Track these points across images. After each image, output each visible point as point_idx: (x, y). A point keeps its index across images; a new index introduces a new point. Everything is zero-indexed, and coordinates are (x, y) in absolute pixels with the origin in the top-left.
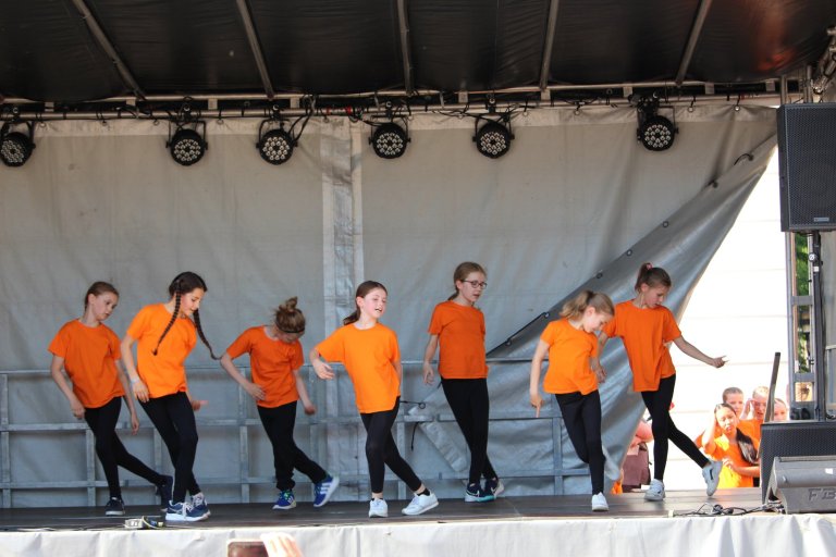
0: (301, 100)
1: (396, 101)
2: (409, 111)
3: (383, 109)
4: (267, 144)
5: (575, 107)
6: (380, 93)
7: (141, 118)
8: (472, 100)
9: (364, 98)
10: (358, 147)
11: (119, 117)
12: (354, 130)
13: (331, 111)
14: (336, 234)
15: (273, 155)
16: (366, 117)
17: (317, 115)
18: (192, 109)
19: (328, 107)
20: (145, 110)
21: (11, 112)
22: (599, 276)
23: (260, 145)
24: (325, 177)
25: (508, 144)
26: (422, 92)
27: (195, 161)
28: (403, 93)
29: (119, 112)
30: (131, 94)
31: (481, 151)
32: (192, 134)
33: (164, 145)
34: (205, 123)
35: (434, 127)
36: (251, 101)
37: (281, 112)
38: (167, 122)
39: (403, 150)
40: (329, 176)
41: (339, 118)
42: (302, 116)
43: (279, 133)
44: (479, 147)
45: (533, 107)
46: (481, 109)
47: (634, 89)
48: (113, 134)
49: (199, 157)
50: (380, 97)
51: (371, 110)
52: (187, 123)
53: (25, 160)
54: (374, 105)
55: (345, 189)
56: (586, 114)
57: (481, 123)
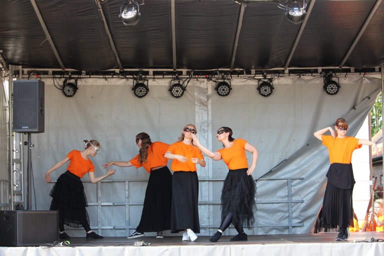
0: (187, 72)
1: (226, 73)
2: (231, 77)
3: (221, 76)
4: (173, 90)
5: (298, 77)
6: (219, 69)
7: (121, 78)
8: (257, 73)
9: (213, 71)
10: (210, 91)
11: (112, 78)
12: (208, 84)
13: (199, 76)
14: (201, 126)
15: (176, 94)
16: (214, 79)
17: (194, 78)
18: (143, 75)
19: (198, 75)
20: (123, 74)
21: (68, 74)
22: (308, 145)
23: (170, 90)
24: (196, 103)
25: (271, 91)
26: (237, 69)
27: (143, 96)
28: (229, 69)
29: (113, 75)
30: (118, 68)
31: (260, 94)
32: (142, 85)
33: (130, 89)
34: (147, 80)
35: (241, 84)
36: (167, 72)
37: (179, 77)
38: (132, 80)
39: (229, 93)
40: (198, 103)
41: (203, 80)
42: (187, 78)
43: (178, 85)
44: (260, 92)
45: (282, 76)
46: (260, 77)
47: (322, 70)
48: (109, 84)
49: (146, 94)
50: (219, 71)
51: (216, 76)
52: (140, 80)
53: (74, 94)
54: (217, 74)
55: (205, 108)
56: (303, 80)
57: (261, 82)
